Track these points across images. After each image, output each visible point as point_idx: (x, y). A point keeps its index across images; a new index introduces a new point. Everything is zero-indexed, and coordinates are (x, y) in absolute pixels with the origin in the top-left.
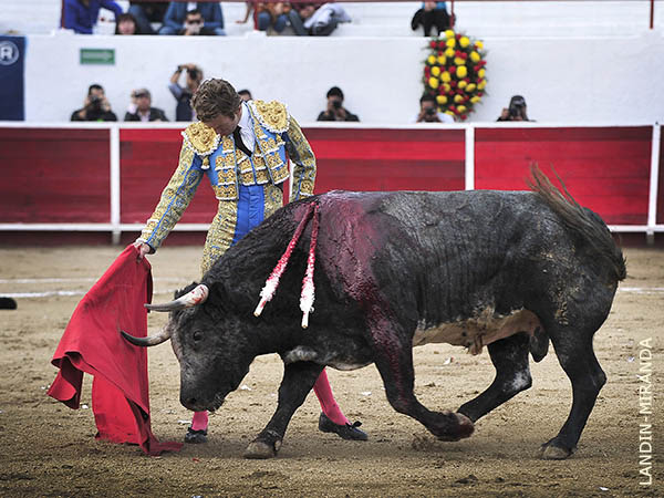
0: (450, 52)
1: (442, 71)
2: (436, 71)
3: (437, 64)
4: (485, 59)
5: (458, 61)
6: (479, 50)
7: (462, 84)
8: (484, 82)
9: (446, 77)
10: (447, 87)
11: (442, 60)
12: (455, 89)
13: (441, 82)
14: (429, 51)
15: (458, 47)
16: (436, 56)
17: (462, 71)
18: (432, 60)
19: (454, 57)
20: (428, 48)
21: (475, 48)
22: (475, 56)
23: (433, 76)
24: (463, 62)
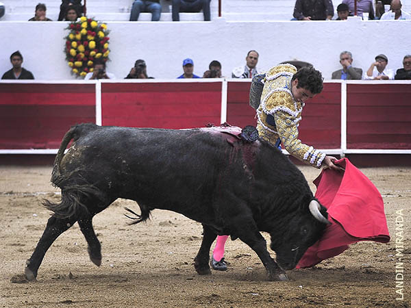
0: (84, 31)
1: (78, 45)
2: (74, 44)
3: (75, 40)
4: (108, 36)
5: (90, 37)
6: (104, 30)
7: (93, 53)
8: (108, 52)
9: (81, 48)
10: (82, 55)
11: (78, 37)
12: (88, 57)
13: (78, 52)
14: (69, 31)
15: (89, 28)
16: (74, 34)
17: (92, 44)
18: (71, 37)
19: (87, 35)
20: (69, 28)
21: (101, 29)
22: (101, 34)
23: (73, 48)
24: (92, 38)
